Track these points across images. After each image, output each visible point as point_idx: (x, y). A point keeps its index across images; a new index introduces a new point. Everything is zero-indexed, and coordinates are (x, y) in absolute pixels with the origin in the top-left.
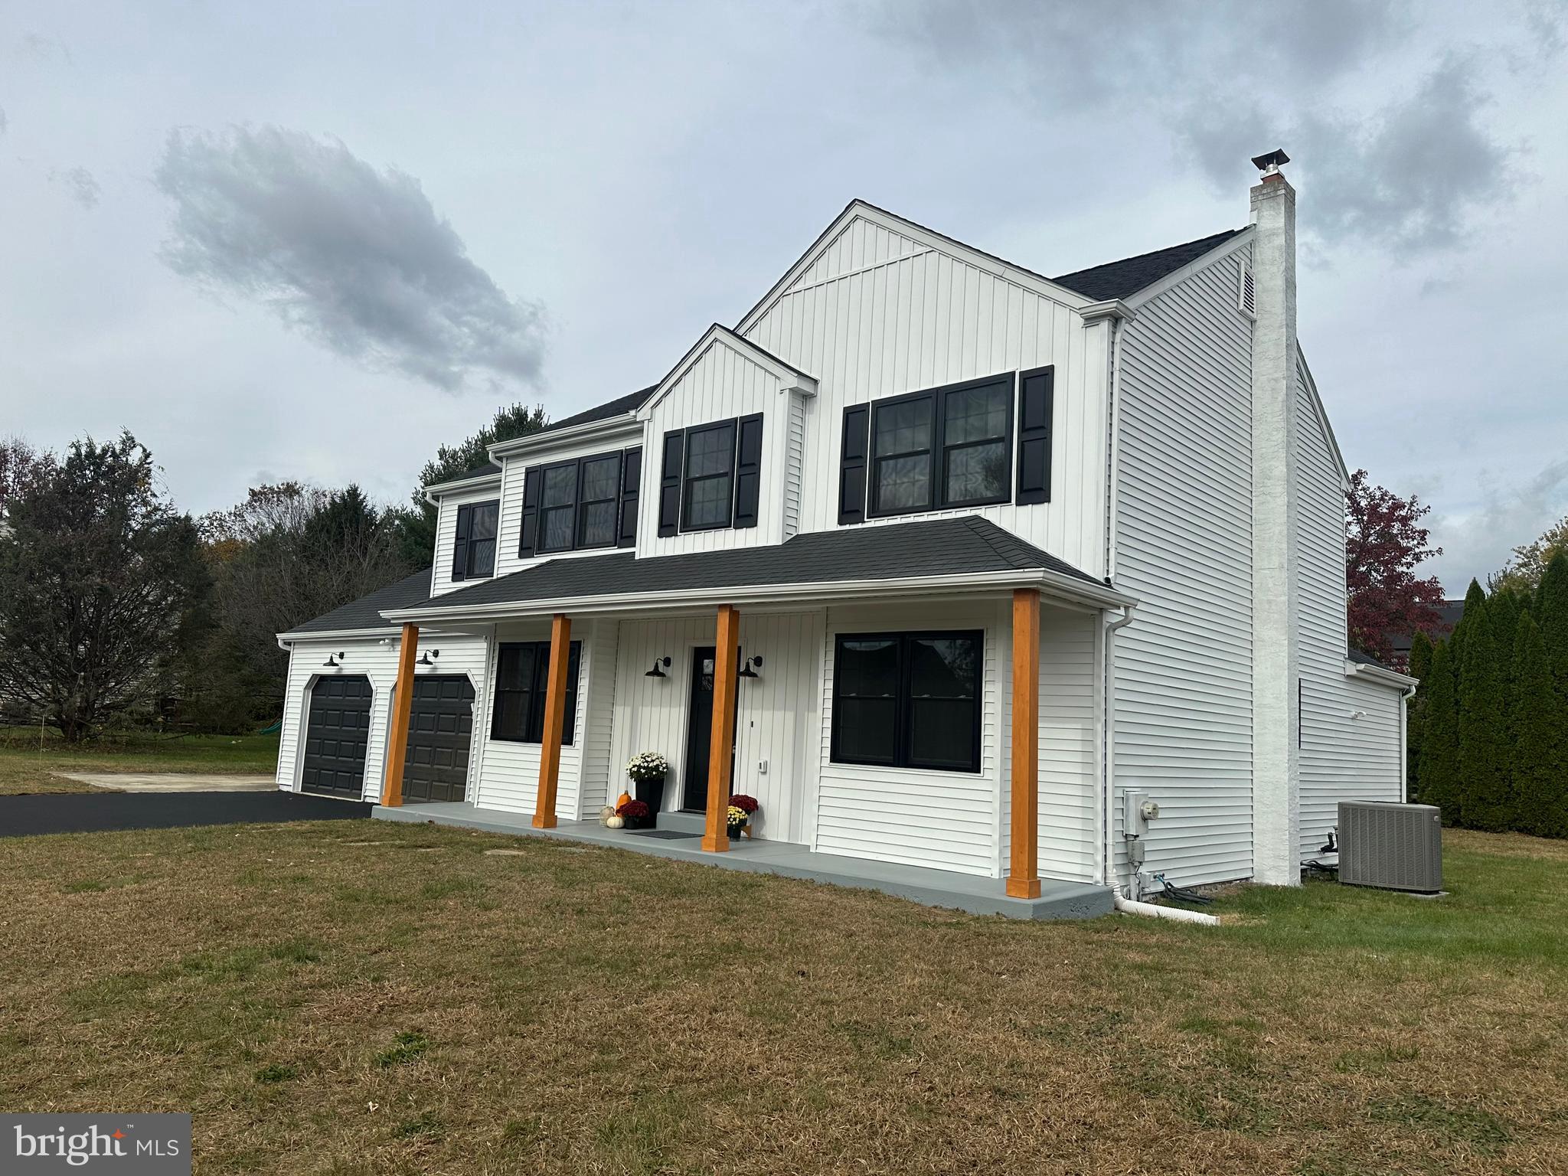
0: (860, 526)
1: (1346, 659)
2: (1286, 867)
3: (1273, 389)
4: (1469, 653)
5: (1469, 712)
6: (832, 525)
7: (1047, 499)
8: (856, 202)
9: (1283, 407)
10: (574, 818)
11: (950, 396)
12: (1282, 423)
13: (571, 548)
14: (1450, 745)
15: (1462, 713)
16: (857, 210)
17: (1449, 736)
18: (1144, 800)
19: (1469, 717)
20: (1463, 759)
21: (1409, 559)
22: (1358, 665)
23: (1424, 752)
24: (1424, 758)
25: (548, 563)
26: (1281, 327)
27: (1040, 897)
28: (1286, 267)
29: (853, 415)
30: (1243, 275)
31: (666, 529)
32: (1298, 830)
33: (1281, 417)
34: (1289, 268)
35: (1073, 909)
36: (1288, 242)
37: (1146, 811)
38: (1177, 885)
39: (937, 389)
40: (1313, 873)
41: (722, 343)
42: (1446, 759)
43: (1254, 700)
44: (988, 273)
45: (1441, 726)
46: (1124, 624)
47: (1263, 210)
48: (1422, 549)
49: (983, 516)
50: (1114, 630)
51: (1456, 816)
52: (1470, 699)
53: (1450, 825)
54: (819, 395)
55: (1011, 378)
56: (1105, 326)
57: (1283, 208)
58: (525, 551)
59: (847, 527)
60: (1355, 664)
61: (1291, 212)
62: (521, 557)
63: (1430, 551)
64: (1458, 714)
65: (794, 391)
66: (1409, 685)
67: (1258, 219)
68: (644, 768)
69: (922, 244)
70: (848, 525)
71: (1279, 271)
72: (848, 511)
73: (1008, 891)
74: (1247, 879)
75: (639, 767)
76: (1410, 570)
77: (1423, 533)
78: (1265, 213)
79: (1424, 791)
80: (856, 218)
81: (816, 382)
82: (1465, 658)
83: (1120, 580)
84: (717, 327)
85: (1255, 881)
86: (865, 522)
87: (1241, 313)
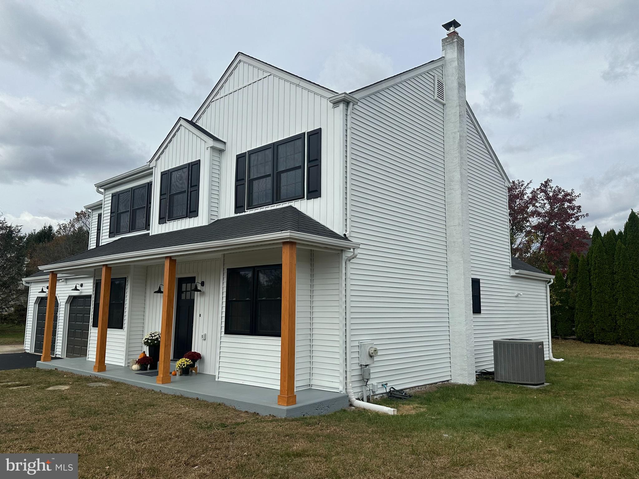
0: (243, 214)
1: (510, 268)
2: (466, 374)
3: (454, 137)
4: (594, 261)
5: (595, 289)
6: (233, 215)
7: (320, 195)
8: (240, 54)
9: (458, 145)
10: (123, 365)
11: (280, 147)
12: (458, 154)
13: (128, 232)
14: (588, 305)
15: (593, 289)
16: (240, 57)
17: (587, 300)
18: (371, 346)
19: (596, 291)
20: (594, 311)
21: (573, 219)
22: (516, 270)
23: (577, 308)
24: (576, 311)
25: (119, 239)
26: (456, 106)
27: (296, 404)
28: (458, 77)
29: (240, 158)
30: (436, 82)
31: (162, 220)
32: (474, 355)
33: (457, 151)
34: (460, 77)
35: (318, 409)
36: (460, 64)
37: (371, 352)
38: (397, 388)
39: (274, 144)
40: (483, 376)
41: (184, 126)
42: (586, 311)
43: (449, 291)
44: (294, 84)
45: (584, 296)
46: (354, 257)
47: (448, 50)
48: (579, 214)
49: (293, 206)
50: (350, 260)
51: (592, 338)
52: (596, 283)
53: (590, 342)
54: (226, 150)
55: (303, 136)
56: (342, 106)
57: (456, 48)
58: (111, 234)
59: (238, 215)
60: (514, 270)
61: (461, 50)
62: (110, 237)
63: (583, 215)
64: (591, 290)
65: (213, 148)
66: (550, 279)
67: (445, 55)
68: (150, 340)
69: (267, 72)
70: (239, 214)
71: (455, 79)
72: (239, 207)
73: (278, 402)
74: (448, 381)
75: (148, 339)
76: (574, 224)
77: (579, 207)
78: (448, 51)
79: (577, 327)
80: (240, 61)
81: (225, 143)
82: (593, 263)
83: (353, 235)
84: (181, 119)
85: (452, 382)
86: (245, 212)
87: (436, 100)
